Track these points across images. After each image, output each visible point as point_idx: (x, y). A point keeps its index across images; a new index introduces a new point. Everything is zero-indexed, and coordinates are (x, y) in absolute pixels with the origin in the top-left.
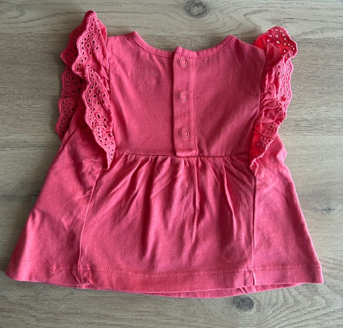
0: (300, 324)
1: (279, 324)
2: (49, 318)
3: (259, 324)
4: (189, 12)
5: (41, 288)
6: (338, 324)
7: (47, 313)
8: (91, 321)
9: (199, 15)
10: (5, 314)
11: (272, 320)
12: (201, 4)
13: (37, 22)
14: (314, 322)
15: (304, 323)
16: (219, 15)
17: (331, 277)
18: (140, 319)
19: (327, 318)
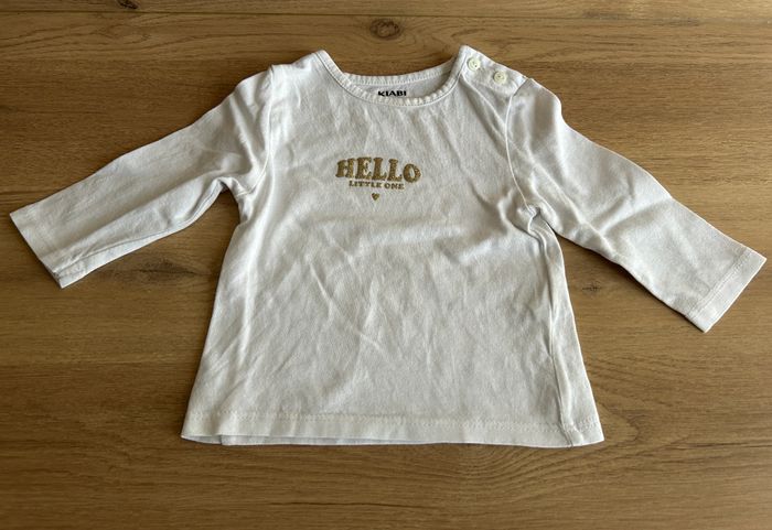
0: (562, 467)
1: (525, 466)
2: (147, 457)
3: (493, 467)
4: (376, 33)
5: (140, 408)
6: (627, 466)
7: (145, 449)
8: (215, 462)
9: (389, 37)
10: (77, 451)
11: (515, 460)
12: (391, 23)
13: (165, 47)
14: (584, 462)
15: (568, 465)
16: (418, 36)
17: (607, 390)
18: (297, 459)
19: (607, 457)
